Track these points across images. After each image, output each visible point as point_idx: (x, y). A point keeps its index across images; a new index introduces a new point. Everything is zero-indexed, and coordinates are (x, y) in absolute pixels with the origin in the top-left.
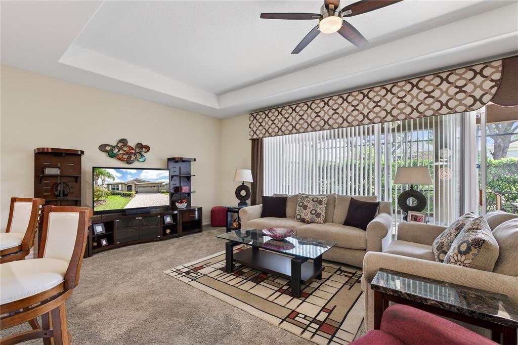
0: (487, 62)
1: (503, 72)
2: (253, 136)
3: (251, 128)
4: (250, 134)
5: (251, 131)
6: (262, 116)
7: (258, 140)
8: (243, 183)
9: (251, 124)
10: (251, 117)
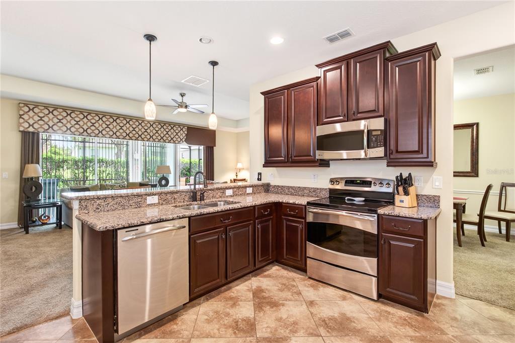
0: (184, 125)
1: (187, 131)
2: (27, 128)
3: (23, 119)
4: (22, 125)
5: (24, 123)
6: (43, 111)
7: (33, 133)
8: (32, 178)
9: (23, 115)
10: (24, 107)
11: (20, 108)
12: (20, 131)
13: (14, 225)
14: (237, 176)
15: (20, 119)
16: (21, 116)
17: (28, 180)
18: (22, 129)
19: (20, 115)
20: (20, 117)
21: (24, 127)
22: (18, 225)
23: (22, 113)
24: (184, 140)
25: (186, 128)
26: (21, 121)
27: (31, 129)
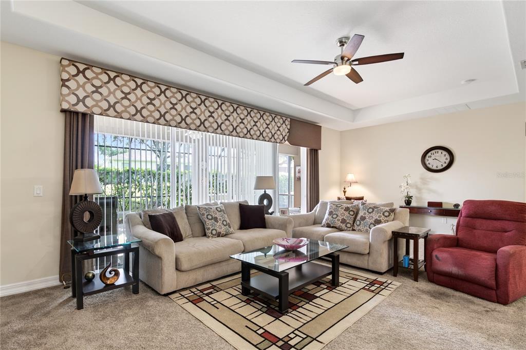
1: (290, 125)
2: (74, 105)
3: (68, 87)
4: (67, 98)
5: (69, 95)
6: (99, 76)
7: (84, 115)
8: (86, 196)
9: (68, 80)
10: (68, 66)
11: (63, 68)
12: (63, 111)
13: (53, 280)
14: (345, 192)
15: (64, 88)
16: (64, 83)
17: (81, 200)
18: (65, 106)
19: (62, 80)
20: (64, 85)
21: (69, 103)
22: (61, 281)
23: (65, 76)
24: (286, 138)
25: (289, 120)
26: (65, 91)
27: (81, 108)
